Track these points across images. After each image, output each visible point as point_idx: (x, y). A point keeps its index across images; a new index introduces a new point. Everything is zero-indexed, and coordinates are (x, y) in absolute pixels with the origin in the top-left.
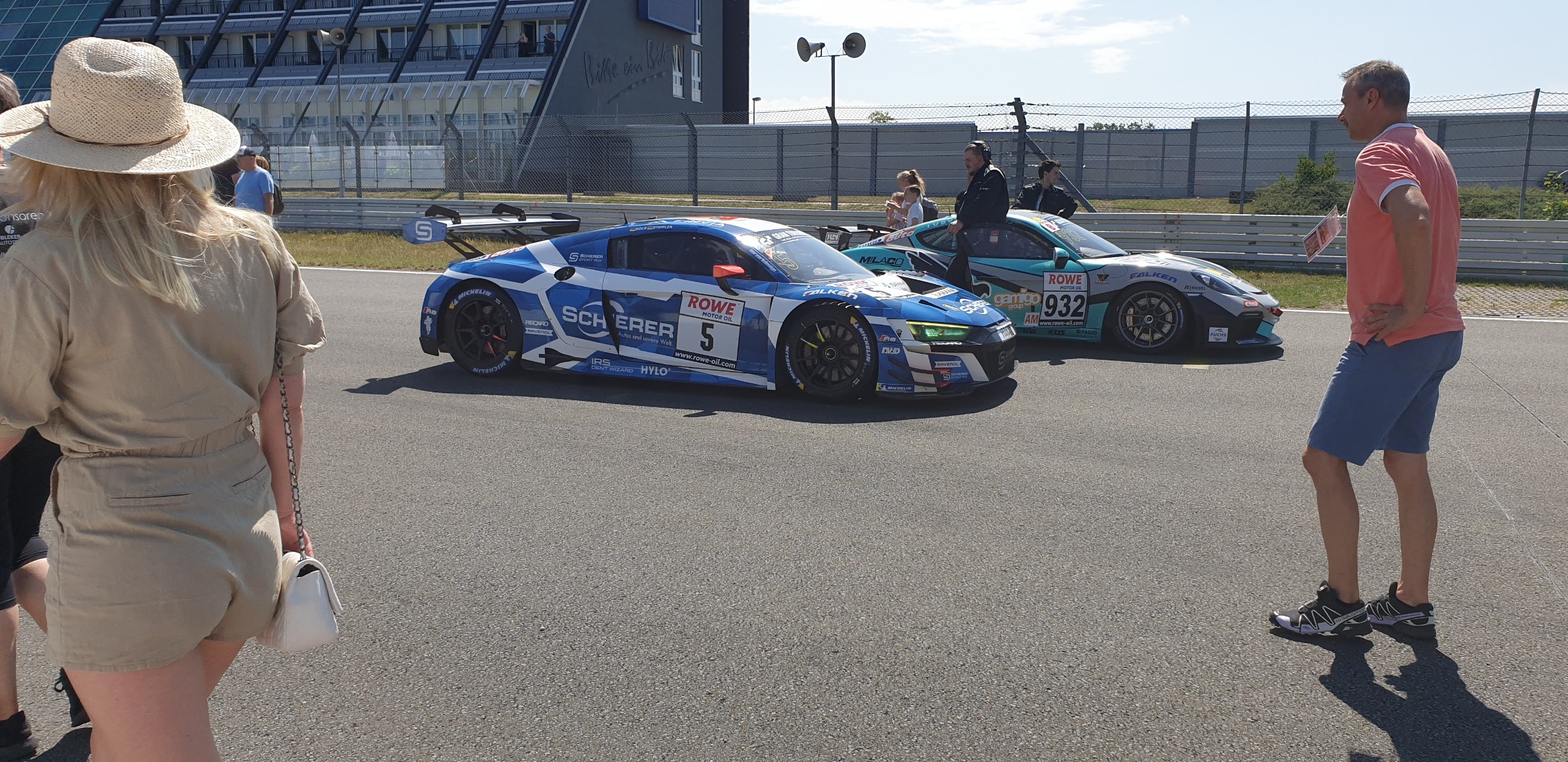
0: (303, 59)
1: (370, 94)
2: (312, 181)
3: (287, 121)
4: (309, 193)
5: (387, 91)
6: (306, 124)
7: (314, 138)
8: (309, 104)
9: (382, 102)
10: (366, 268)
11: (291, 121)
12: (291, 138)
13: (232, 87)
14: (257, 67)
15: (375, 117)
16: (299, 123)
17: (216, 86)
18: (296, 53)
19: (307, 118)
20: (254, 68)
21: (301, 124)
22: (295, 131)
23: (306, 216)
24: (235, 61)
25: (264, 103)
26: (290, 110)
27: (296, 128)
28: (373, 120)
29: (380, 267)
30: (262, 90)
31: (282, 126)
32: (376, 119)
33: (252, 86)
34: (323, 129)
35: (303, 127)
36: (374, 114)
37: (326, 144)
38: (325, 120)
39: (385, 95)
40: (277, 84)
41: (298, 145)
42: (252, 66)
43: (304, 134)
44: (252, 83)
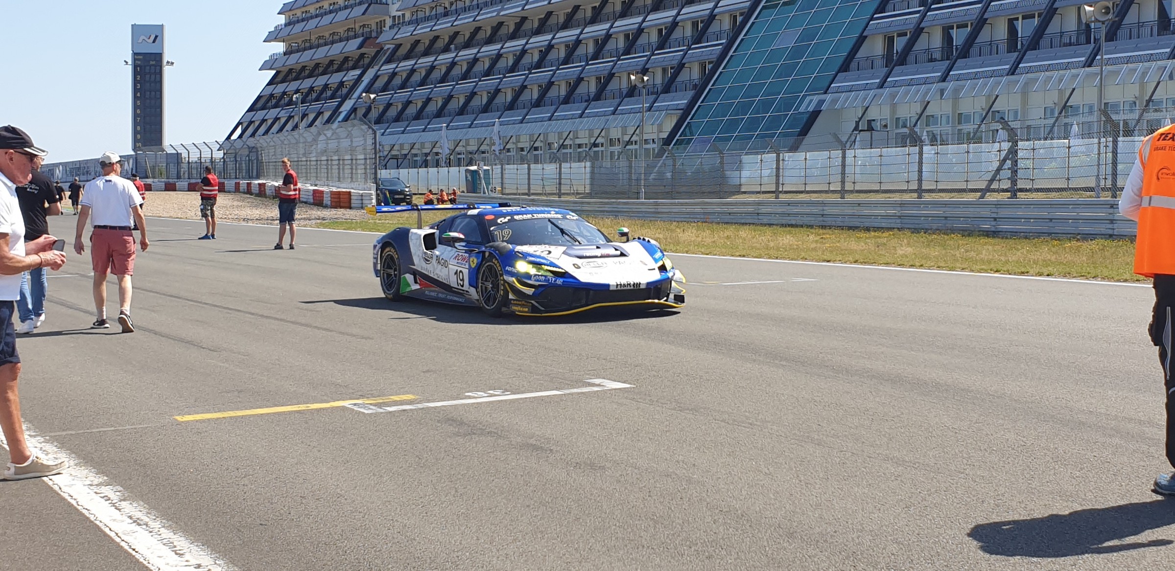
0: (1070, 39)
1: (1144, 74)
2: (1068, 179)
3: (1048, 111)
4: (1064, 193)
5: (1165, 70)
6: (1069, 114)
7: (1075, 128)
8: (1074, 89)
9: (1158, 83)
10: (1099, 279)
11: (1052, 111)
12: (1051, 131)
13: (992, 77)
14: (1020, 52)
15: (1150, 100)
16: (1060, 113)
17: (976, 76)
18: (1063, 33)
19: (1071, 107)
20: (1016, 54)
21: (1063, 114)
22: (1056, 121)
23: (1051, 220)
24: (997, 47)
25: (1025, 93)
26: (1053, 98)
27: (1057, 118)
28: (1147, 105)
29: (1116, 278)
30: (1023, 78)
31: (1043, 117)
32: (1151, 103)
33: (1013, 74)
34: (1090, 119)
35: (1065, 117)
36: (1147, 98)
37: (1090, 135)
38: (1091, 107)
39: (1162, 75)
40: (1039, 69)
41: (1059, 138)
42: (1015, 52)
43: (1066, 124)
44: (1013, 71)
